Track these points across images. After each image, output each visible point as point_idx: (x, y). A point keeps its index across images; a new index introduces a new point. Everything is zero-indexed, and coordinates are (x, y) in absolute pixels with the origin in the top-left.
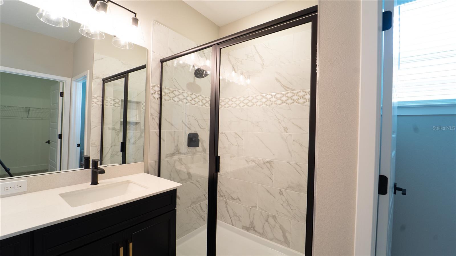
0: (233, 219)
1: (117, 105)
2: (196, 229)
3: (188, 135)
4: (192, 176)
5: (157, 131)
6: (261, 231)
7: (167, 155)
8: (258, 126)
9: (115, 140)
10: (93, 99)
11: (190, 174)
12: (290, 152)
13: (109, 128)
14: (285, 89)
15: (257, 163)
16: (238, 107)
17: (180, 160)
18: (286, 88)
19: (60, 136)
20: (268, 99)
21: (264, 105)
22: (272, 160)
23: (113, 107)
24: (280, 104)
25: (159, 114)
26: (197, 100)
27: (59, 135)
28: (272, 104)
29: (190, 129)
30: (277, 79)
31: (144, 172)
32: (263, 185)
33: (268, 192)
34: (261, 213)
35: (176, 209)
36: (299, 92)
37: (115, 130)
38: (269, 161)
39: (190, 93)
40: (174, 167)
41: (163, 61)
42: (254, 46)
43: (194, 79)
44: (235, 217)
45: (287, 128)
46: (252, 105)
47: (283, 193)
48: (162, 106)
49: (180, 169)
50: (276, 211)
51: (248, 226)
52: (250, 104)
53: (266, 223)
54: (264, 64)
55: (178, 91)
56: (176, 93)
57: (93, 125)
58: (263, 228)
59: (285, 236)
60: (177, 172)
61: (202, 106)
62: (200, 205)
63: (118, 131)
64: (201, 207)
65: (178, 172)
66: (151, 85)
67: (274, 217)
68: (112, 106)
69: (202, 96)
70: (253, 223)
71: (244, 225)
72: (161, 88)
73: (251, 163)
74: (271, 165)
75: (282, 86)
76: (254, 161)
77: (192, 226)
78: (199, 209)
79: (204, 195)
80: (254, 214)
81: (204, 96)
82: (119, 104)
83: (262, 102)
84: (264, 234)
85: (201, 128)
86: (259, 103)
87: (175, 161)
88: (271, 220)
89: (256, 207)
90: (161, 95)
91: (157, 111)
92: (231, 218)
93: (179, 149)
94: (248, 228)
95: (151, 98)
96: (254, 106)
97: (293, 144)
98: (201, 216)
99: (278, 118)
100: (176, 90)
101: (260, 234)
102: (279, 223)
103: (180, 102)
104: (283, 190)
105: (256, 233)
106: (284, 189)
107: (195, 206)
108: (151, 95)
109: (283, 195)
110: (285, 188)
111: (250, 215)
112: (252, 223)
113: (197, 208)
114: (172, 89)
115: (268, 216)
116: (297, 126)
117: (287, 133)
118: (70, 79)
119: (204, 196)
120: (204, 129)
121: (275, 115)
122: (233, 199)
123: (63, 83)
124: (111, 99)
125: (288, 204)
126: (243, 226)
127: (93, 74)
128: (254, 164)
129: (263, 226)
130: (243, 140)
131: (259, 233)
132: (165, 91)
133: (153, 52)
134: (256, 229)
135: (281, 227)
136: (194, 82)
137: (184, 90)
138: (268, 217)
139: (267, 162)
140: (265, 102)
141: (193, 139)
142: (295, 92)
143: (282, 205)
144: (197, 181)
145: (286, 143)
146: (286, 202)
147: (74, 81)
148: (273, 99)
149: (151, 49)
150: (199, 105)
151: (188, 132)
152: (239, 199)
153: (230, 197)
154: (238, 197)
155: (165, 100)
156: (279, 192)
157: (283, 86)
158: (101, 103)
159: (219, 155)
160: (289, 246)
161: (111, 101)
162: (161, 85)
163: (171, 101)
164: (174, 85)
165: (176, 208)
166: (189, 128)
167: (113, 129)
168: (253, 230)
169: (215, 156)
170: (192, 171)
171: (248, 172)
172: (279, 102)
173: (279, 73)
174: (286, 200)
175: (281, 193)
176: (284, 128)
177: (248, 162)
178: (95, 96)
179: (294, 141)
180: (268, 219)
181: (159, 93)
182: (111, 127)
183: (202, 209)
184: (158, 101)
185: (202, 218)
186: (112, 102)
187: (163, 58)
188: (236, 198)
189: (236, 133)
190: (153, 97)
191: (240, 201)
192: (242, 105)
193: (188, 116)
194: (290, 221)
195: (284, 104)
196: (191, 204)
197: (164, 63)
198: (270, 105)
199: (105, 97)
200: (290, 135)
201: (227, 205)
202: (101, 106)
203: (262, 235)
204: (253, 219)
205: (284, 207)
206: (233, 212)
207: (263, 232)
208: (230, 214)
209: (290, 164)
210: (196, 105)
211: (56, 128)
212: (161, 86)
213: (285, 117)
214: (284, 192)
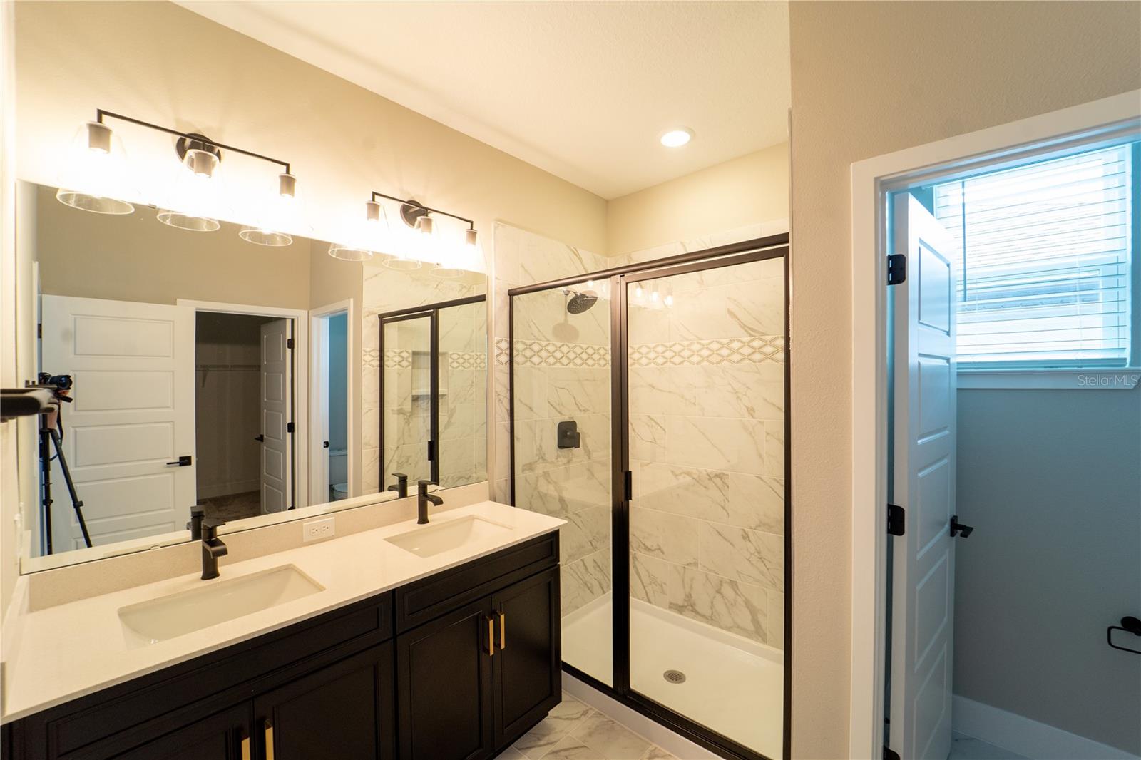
0: (649, 589)
1: (405, 364)
2: (578, 608)
3: (559, 426)
4: (567, 506)
5: (508, 423)
6: (708, 613)
7: (524, 466)
8: (694, 404)
9: (403, 434)
10: (364, 355)
11: (564, 501)
12: (760, 456)
13: (392, 410)
14: (746, 330)
15: (695, 476)
16: (652, 365)
17: (546, 474)
18: (749, 330)
19: (291, 428)
20: (713, 351)
21: (705, 363)
22: (725, 472)
23: (398, 369)
24: (738, 362)
25: (509, 392)
26: (571, 355)
27: (289, 424)
28: (721, 361)
29: (561, 414)
30: (730, 312)
31: (490, 500)
32: (709, 522)
33: (720, 535)
34: (707, 576)
35: (559, 565)
36: (775, 339)
37: (402, 413)
38: (720, 474)
39: (558, 344)
40: (536, 488)
41: (512, 293)
42: (682, 243)
43: (566, 315)
44: (653, 585)
45: (753, 410)
46: (682, 362)
47: (749, 537)
48: (515, 376)
49: (546, 492)
50: (738, 572)
51: (681, 603)
52: (677, 360)
53: (718, 596)
54: (702, 281)
55: (539, 344)
56: (536, 347)
57: (365, 407)
58: (712, 607)
59: (755, 621)
60: (541, 497)
61: (581, 365)
62: (582, 560)
63: (408, 414)
64: (585, 565)
65: (543, 497)
66: (495, 339)
67: (733, 584)
68: (397, 367)
69: (580, 346)
70: (691, 597)
71: (673, 602)
72: (511, 342)
73: (684, 477)
74: (723, 482)
75: (741, 327)
76: (689, 474)
77: (571, 602)
78: (582, 569)
79: (591, 542)
80: (692, 579)
81: (585, 346)
82: (409, 362)
83: (701, 356)
84: (713, 618)
85: (580, 410)
86: (695, 359)
87: (537, 478)
88: (727, 590)
89: (696, 564)
90: (511, 355)
91: (505, 387)
92: (646, 588)
93: (544, 454)
94: (680, 607)
95: (496, 363)
96: (686, 363)
97: (767, 441)
98: (586, 584)
99: (735, 390)
100: (534, 343)
101: (707, 618)
102: (742, 595)
103: (544, 365)
104: (750, 532)
105: (699, 617)
106: (751, 528)
107: (575, 563)
108: (495, 359)
109: (749, 540)
110: (753, 526)
111: (683, 581)
112: (689, 596)
113: (578, 567)
114: (528, 342)
115: (721, 581)
116: (774, 405)
117: (753, 418)
118: (307, 312)
119: (590, 544)
120: (585, 411)
121: (730, 384)
122: (648, 549)
123: (293, 320)
124: (395, 353)
125: (760, 558)
126: (671, 603)
127: (363, 306)
128: (688, 479)
129: (712, 603)
130: (664, 430)
131: (703, 616)
132: (518, 346)
133: (496, 278)
134: (697, 608)
135: (748, 604)
136: (566, 320)
137: (548, 340)
138: (721, 585)
139: (717, 476)
140: (708, 357)
141: (568, 433)
142: (768, 338)
143: (748, 560)
144: (577, 514)
145: (753, 438)
146: (756, 554)
147: (314, 316)
148: (725, 352)
149: (492, 274)
150: (576, 365)
151: (559, 419)
152: (659, 549)
153: (643, 546)
154: (658, 545)
155: (518, 364)
156: (742, 535)
157: (743, 326)
158: (378, 363)
159: (630, 470)
160: (765, 641)
161: (395, 356)
162: (510, 338)
163: (528, 364)
164: (532, 334)
165: (559, 561)
166: (559, 412)
167: (401, 412)
168: (692, 611)
169: (623, 470)
170: (567, 495)
171: (678, 495)
172: (736, 357)
173: (735, 301)
174: (756, 549)
175: (746, 537)
176: (747, 408)
177: (676, 476)
178: (368, 350)
179: (768, 434)
180: (720, 589)
181: (508, 352)
182: (396, 408)
183: (586, 569)
184: (506, 368)
185: (589, 588)
186: (397, 359)
187: (513, 288)
188: (655, 546)
189: (649, 417)
190: (498, 361)
191: (663, 553)
192: (660, 360)
193: (556, 390)
194: (764, 590)
195: (747, 362)
196: (568, 560)
197: (515, 298)
198: (718, 363)
199: (385, 350)
200: (760, 422)
201: (636, 562)
202: (378, 368)
203: (711, 619)
204: (691, 587)
205: (752, 564)
206: (649, 576)
207: (712, 614)
208: (643, 580)
209: (762, 480)
210: (571, 366)
211: (282, 412)
212: (510, 341)
213: (748, 388)
214: (750, 534)
